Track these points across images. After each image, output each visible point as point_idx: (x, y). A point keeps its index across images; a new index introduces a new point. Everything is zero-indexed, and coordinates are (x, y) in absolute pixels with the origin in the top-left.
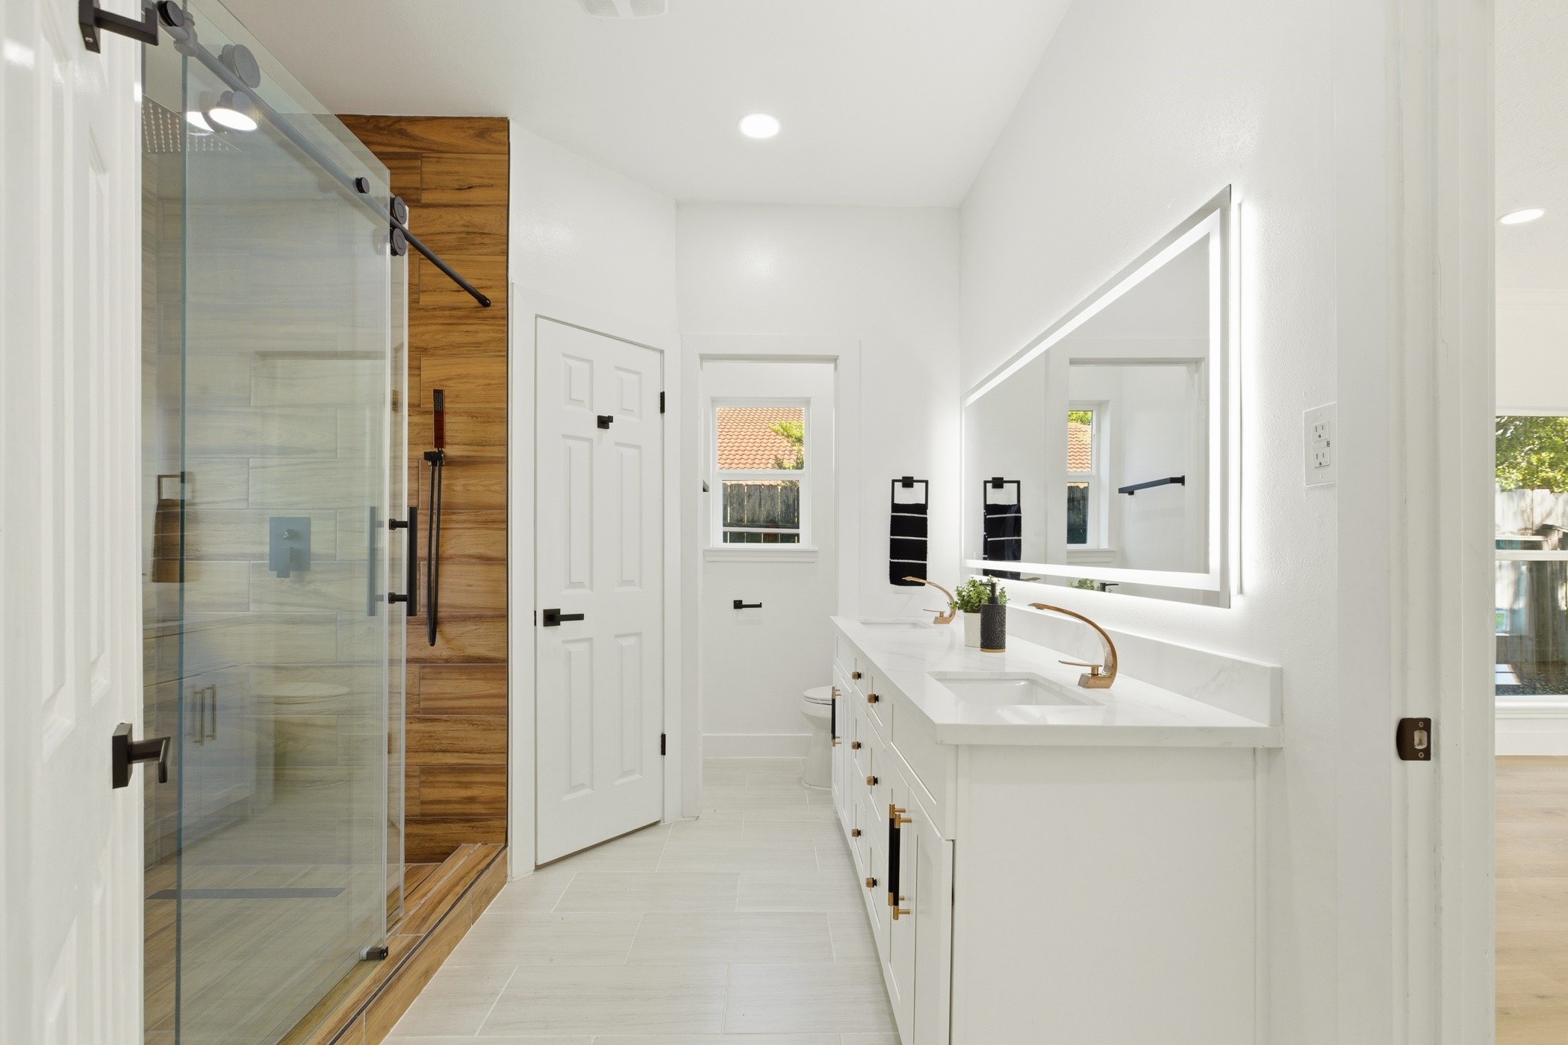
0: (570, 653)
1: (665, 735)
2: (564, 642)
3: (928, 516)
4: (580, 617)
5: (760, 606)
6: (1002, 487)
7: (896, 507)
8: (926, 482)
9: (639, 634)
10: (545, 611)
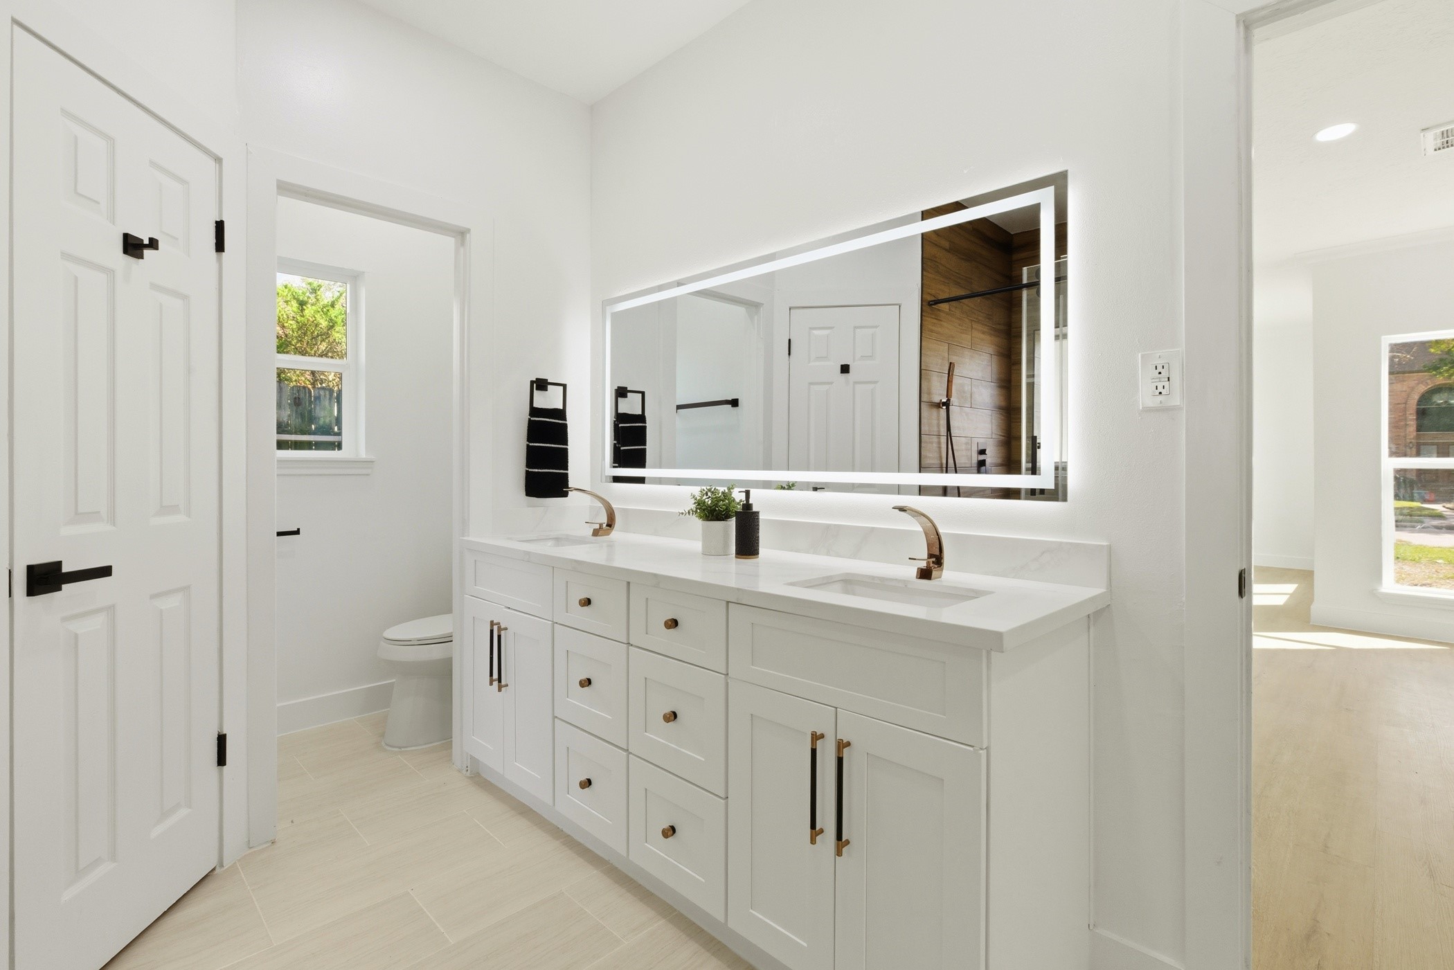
0: (76, 636)
1: (225, 736)
2: (64, 619)
3: (568, 422)
4: (105, 572)
5: (297, 532)
6: (627, 397)
7: (534, 411)
8: (564, 386)
9: (186, 589)
10: (31, 569)
